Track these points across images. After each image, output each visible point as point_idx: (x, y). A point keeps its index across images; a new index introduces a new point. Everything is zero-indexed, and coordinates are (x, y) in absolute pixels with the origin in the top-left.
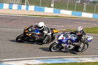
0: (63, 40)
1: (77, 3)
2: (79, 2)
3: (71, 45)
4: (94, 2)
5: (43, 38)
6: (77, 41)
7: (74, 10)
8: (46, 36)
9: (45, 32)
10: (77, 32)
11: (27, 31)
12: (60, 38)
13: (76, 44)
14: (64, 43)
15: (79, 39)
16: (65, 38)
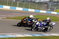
0: (38, 25)
1: (13, 2)
2: (14, 1)
3: (43, 28)
4: (23, 1)
5: (32, 24)
6: (46, 25)
7: (11, 6)
8: (34, 23)
9: (34, 21)
10: (47, 20)
11: (23, 20)
12: (37, 24)
13: (46, 27)
14: (39, 26)
15: (48, 24)
16: (40, 24)
